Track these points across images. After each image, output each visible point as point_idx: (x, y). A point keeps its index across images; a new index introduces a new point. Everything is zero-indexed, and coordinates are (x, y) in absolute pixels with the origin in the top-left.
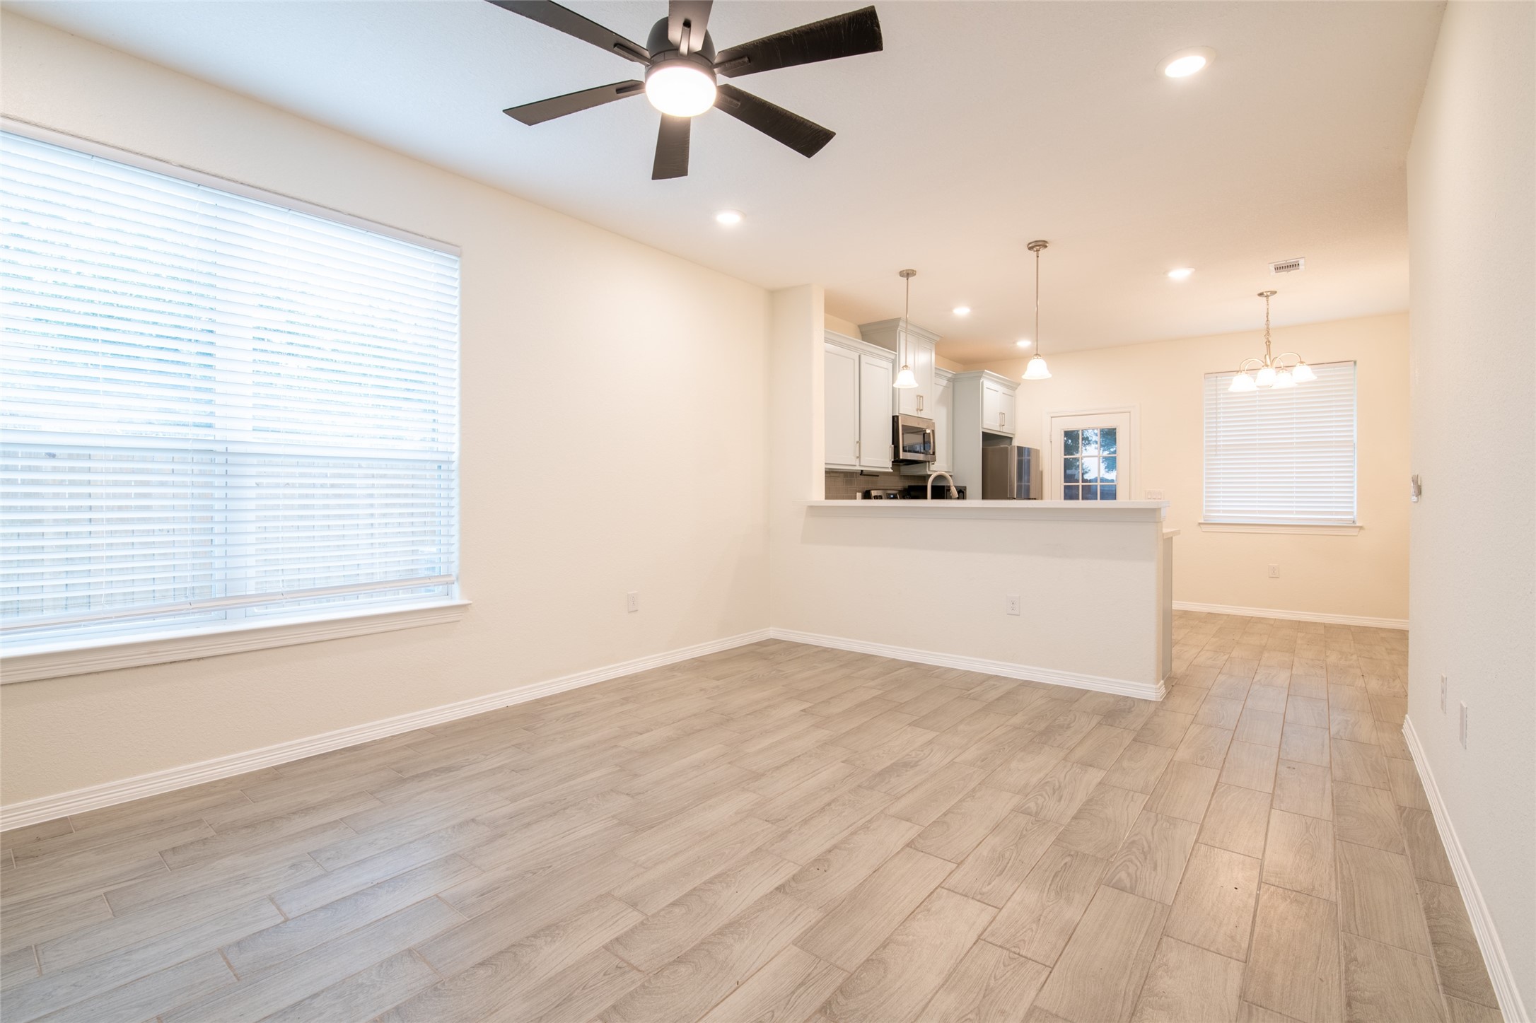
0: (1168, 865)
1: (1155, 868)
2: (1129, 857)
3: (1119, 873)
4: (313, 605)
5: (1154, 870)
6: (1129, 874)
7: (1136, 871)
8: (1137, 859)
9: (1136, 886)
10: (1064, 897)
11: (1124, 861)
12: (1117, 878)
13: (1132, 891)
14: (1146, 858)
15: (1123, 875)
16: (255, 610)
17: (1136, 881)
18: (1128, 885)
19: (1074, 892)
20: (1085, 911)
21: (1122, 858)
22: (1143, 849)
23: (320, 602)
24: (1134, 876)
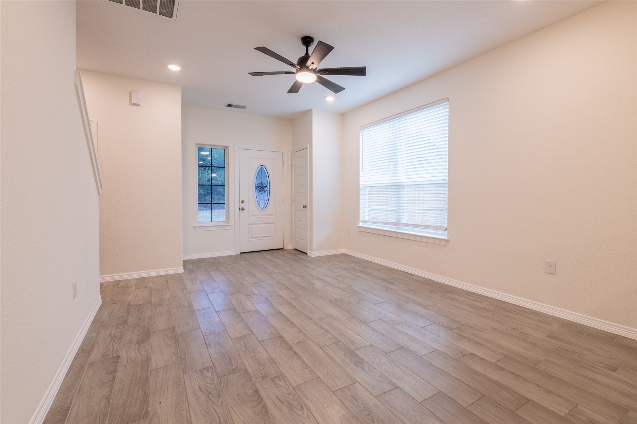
0: (196, 395)
1: (200, 387)
2: (214, 386)
3: (211, 374)
4: (410, 229)
5: (199, 386)
6: (207, 377)
7: (206, 381)
8: (210, 387)
9: (201, 373)
10: (219, 353)
11: (214, 381)
12: (210, 372)
13: (201, 371)
14: (207, 390)
15: (209, 375)
16: (405, 228)
17: (202, 376)
18: (204, 372)
19: (219, 357)
20: (209, 354)
21: (216, 383)
22: (212, 396)
23: (411, 228)
24: (205, 377)
